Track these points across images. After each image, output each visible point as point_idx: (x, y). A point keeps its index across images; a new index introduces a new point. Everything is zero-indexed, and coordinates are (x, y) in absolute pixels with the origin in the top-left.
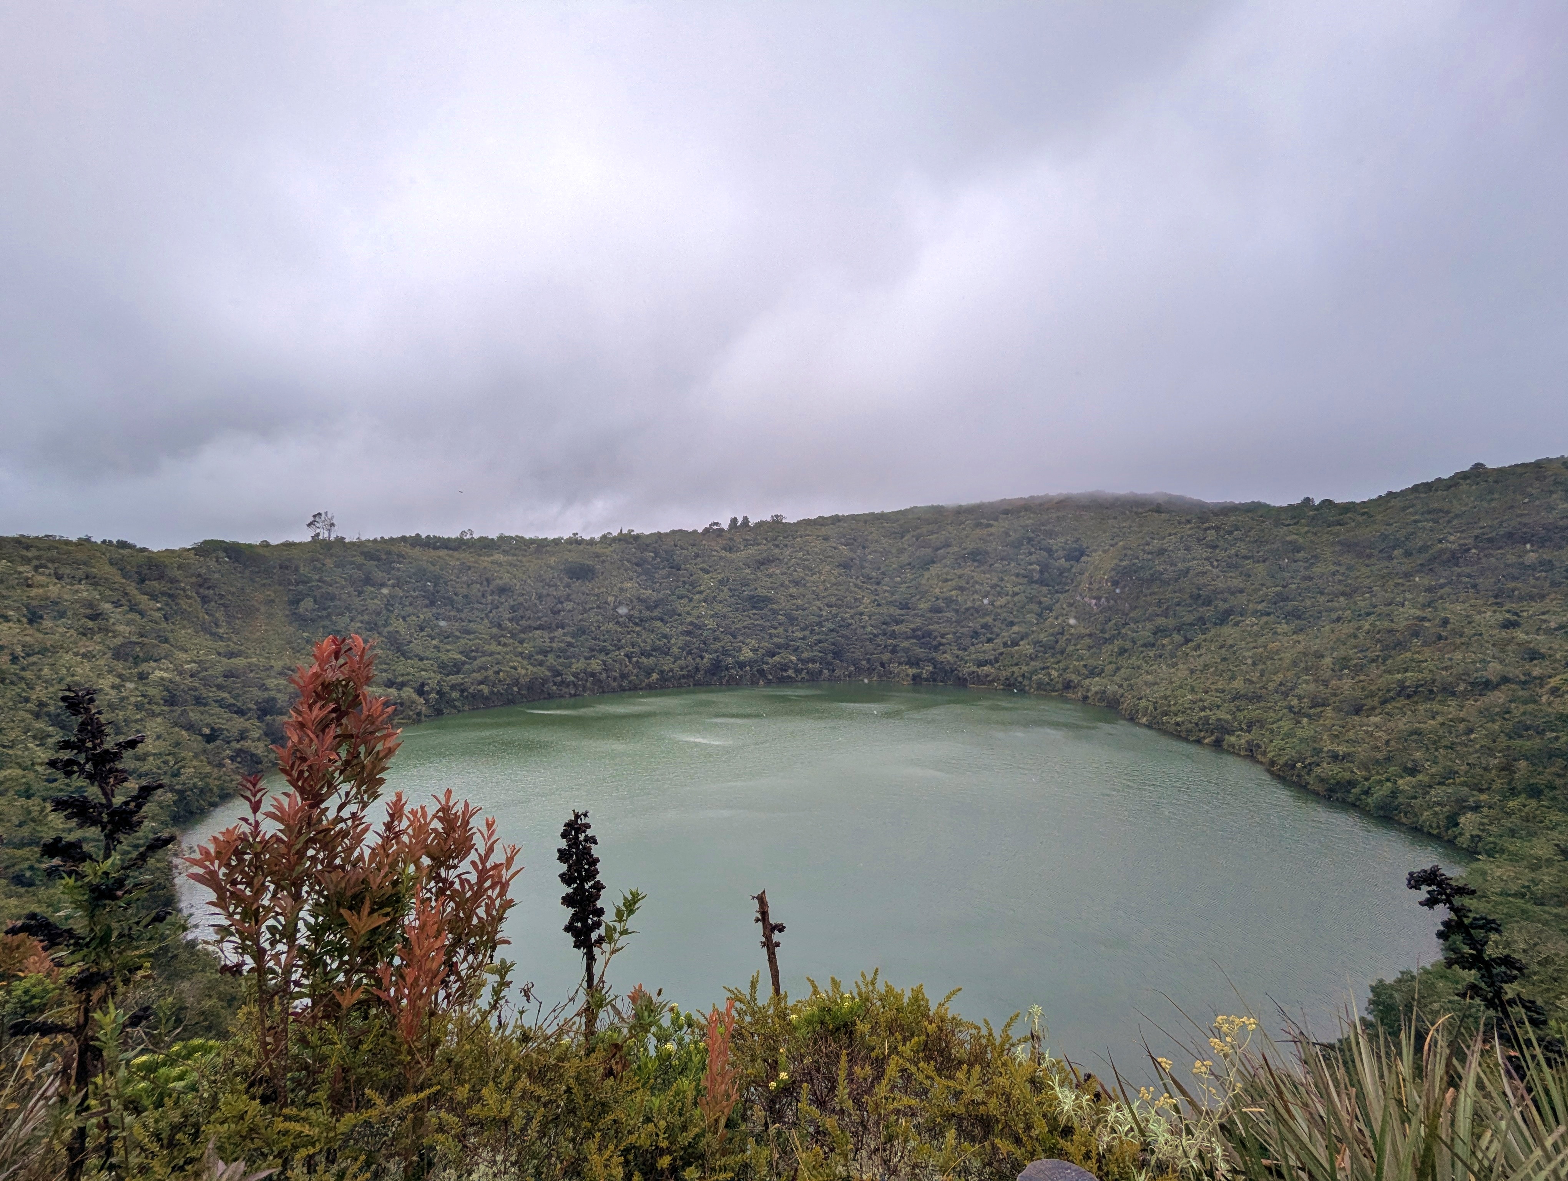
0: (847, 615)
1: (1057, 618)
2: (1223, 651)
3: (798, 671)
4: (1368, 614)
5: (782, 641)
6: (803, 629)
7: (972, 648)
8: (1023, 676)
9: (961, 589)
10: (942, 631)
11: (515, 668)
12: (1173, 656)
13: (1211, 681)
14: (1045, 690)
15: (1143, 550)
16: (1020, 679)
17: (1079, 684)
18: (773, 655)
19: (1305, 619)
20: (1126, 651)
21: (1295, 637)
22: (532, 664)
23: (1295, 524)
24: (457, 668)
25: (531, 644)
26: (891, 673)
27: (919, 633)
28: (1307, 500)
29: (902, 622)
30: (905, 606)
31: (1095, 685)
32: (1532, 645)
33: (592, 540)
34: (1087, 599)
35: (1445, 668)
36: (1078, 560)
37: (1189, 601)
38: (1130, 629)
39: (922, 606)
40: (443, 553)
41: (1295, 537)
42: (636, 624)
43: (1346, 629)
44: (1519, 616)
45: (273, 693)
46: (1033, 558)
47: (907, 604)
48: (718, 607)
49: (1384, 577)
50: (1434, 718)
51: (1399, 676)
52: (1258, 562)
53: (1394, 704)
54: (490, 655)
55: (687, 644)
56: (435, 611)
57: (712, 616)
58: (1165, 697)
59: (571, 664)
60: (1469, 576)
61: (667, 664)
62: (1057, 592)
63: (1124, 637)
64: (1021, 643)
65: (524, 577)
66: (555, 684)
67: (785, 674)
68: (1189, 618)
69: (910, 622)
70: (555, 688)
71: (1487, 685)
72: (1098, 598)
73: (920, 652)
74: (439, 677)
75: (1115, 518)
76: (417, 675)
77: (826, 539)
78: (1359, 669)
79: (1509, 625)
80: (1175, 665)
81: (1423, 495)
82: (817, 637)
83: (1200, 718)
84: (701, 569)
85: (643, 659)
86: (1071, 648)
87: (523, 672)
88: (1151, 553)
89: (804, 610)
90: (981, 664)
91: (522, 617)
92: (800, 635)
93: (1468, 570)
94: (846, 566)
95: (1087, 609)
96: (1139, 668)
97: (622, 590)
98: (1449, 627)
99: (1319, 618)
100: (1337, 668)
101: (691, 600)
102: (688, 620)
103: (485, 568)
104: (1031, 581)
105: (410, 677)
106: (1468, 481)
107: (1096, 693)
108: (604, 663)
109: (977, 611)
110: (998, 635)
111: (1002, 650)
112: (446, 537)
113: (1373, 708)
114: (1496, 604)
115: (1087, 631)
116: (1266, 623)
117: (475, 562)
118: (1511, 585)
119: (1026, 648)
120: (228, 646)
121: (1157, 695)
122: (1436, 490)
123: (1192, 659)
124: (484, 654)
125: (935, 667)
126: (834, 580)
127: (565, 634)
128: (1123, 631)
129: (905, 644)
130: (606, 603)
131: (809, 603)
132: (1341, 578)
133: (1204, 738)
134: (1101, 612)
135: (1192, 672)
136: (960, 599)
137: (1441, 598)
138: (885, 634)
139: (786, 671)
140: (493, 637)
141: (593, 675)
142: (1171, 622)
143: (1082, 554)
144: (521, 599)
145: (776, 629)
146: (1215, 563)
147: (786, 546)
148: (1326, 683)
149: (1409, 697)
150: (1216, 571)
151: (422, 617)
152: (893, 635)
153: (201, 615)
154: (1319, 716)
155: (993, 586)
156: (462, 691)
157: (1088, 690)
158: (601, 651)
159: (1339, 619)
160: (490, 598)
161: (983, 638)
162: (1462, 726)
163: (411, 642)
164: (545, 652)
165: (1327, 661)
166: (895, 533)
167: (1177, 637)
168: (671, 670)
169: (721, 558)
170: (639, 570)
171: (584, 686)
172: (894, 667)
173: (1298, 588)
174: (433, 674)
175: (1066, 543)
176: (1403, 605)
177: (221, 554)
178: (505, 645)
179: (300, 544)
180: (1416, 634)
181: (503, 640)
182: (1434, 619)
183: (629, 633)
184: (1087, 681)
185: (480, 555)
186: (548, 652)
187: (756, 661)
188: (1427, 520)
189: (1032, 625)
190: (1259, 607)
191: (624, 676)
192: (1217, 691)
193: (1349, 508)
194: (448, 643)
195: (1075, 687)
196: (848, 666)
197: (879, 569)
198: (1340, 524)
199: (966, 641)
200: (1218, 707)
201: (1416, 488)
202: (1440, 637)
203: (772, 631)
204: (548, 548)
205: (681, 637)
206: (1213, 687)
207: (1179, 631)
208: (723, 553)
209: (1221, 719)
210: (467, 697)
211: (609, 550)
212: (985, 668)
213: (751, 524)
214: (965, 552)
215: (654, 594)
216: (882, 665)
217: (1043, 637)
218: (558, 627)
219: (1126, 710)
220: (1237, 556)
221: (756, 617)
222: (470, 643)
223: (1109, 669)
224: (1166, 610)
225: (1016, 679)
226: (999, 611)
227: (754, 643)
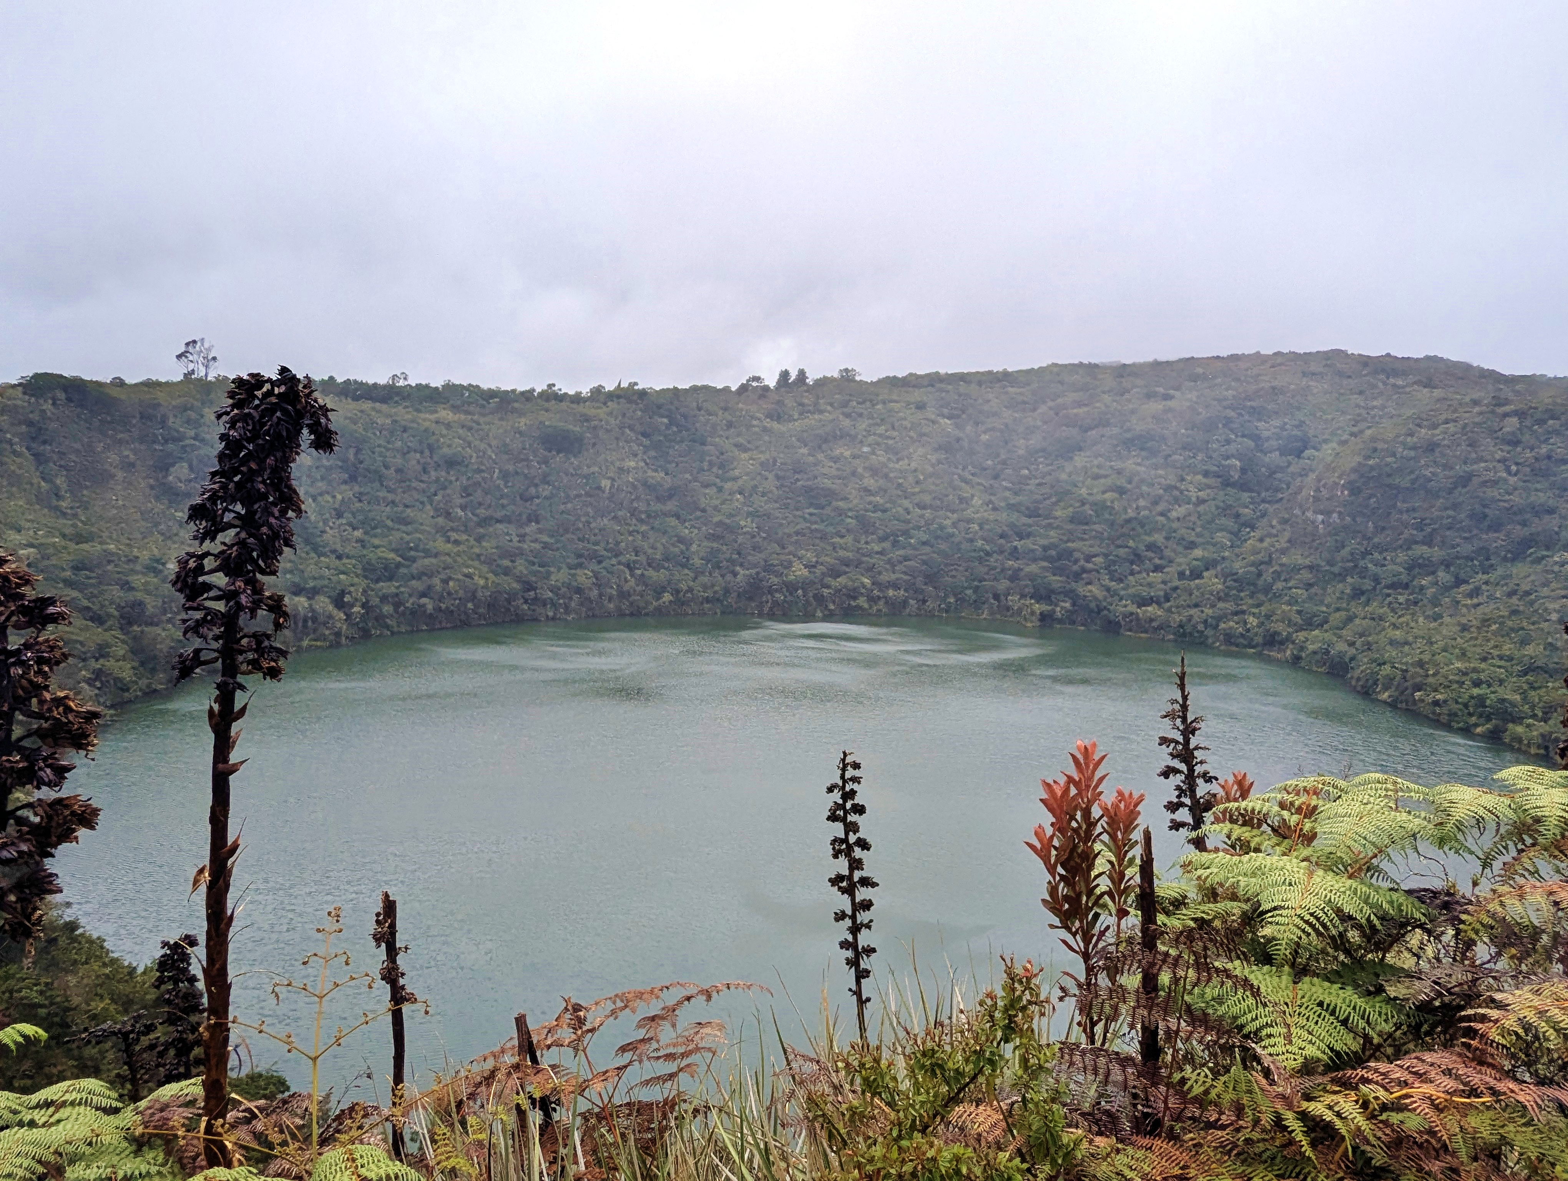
0: (948, 522)
1: (1261, 540)
2: (1514, 600)
3: (872, 600)
5: (850, 554)
6: (883, 539)
7: (1131, 578)
8: (1206, 621)
9: (1121, 491)
10: (1088, 551)
11: (469, 576)
12: (1435, 602)
13: (1492, 643)
14: (1237, 645)
15: (1404, 444)
16: (1201, 627)
17: (1289, 638)
18: (836, 574)
20: (1363, 593)
22: (493, 572)
24: (389, 572)
25: (494, 543)
26: (1008, 609)
27: (1054, 553)
29: (1029, 535)
30: (1033, 513)
31: (1313, 640)
33: (578, 394)
34: (1309, 514)
36: (1299, 454)
37: (1468, 523)
38: (1371, 561)
39: (1059, 513)
40: (367, 405)
42: (642, 521)
45: (139, 595)
46: (1232, 448)
47: (1036, 509)
48: (759, 502)
54: (436, 556)
55: (714, 552)
56: (357, 488)
57: (749, 514)
58: (1421, 664)
59: (549, 573)
61: (684, 579)
62: (1263, 501)
63: (1363, 573)
64: (1206, 574)
65: (483, 446)
66: (526, 602)
67: (853, 603)
68: (1466, 549)
69: (1041, 536)
70: (525, 607)
72: (1327, 513)
73: (1056, 580)
74: (364, 583)
75: (1361, 393)
76: (334, 578)
77: (921, 407)
82: (901, 552)
83: (1472, 697)
84: (736, 445)
85: (651, 573)
86: (1280, 585)
87: (482, 582)
88: (1414, 448)
89: (884, 511)
90: (1143, 602)
91: (480, 504)
92: (877, 548)
94: (947, 448)
95: (1309, 529)
96: (1381, 619)
97: (621, 470)
101: (720, 489)
102: (715, 520)
103: (426, 430)
104: (1227, 483)
105: (326, 582)
107: (1315, 653)
108: (596, 575)
109: (1142, 524)
110: (1171, 561)
111: (1176, 583)
112: (371, 382)
115: (1307, 562)
117: (413, 421)
119: (1212, 581)
120: (74, 526)
121: (1409, 659)
123: (1464, 610)
124: (428, 553)
125: (1074, 605)
126: (929, 469)
128: (1362, 563)
129: (1033, 568)
130: (599, 488)
131: (891, 502)
133: (1476, 725)
134: (1330, 534)
135: (1465, 628)
136: (1116, 505)
138: (1002, 552)
139: (855, 598)
140: (440, 530)
141: (579, 591)
142: (1436, 553)
143: (1307, 445)
144: (478, 477)
145: (842, 537)
146: (1514, 468)
147: (861, 415)
150: (1512, 480)
151: (339, 497)
152: (1014, 553)
153: (35, 481)
155: (1168, 488)
156: (397, 605)
157: (1302, 649)
158: (590, 557)
160: (433, 473)
161: (1148, 565)
164: (512, 556)
166: (1024, 403)
167: (1443, 576)
168: (690, 590)
169: (765, 429)
170: (646, 442)
171: (567, 607)
172: (1014, 600)
174: (356, 580)
175: (1283, 428)
177: (61, 395)
178: (457, 542)
179: (167, 384)
181: (454, 536)
183: (630, 533)
184: (1302, 635)
185: (418, 411)
186: (516, 555)
187: (813, 583)
189: (1223, 547)
191: (623, 595)
192: (1501, 658)
194: (375, 536)
195: (1282, 643)
196: (946, 596)
197: (998, 455)
199: (1120, 568)
200: (1501, 682)
204: (516, 405)
205: (705, 543)
206: (1495, 652)
207: (1448, 566)
208: (768, 423)
209: (1503, 700)
210: (403, 614)
211: (602, 412)
212: (1149, 609)
213: (809, 381)
214: (1128, 435)
215: (668, 479)
216: (996, 597)
217: (1239, 567)
218: (530, 520)
219: (1358, 679)
220: (1549, 457)
221: (814, 518)
222: (407, 538)
223: (1336, 618)
224: (1431, 534)
225: (1194, 627)
226: (1175, 525)
227: (810, 556)
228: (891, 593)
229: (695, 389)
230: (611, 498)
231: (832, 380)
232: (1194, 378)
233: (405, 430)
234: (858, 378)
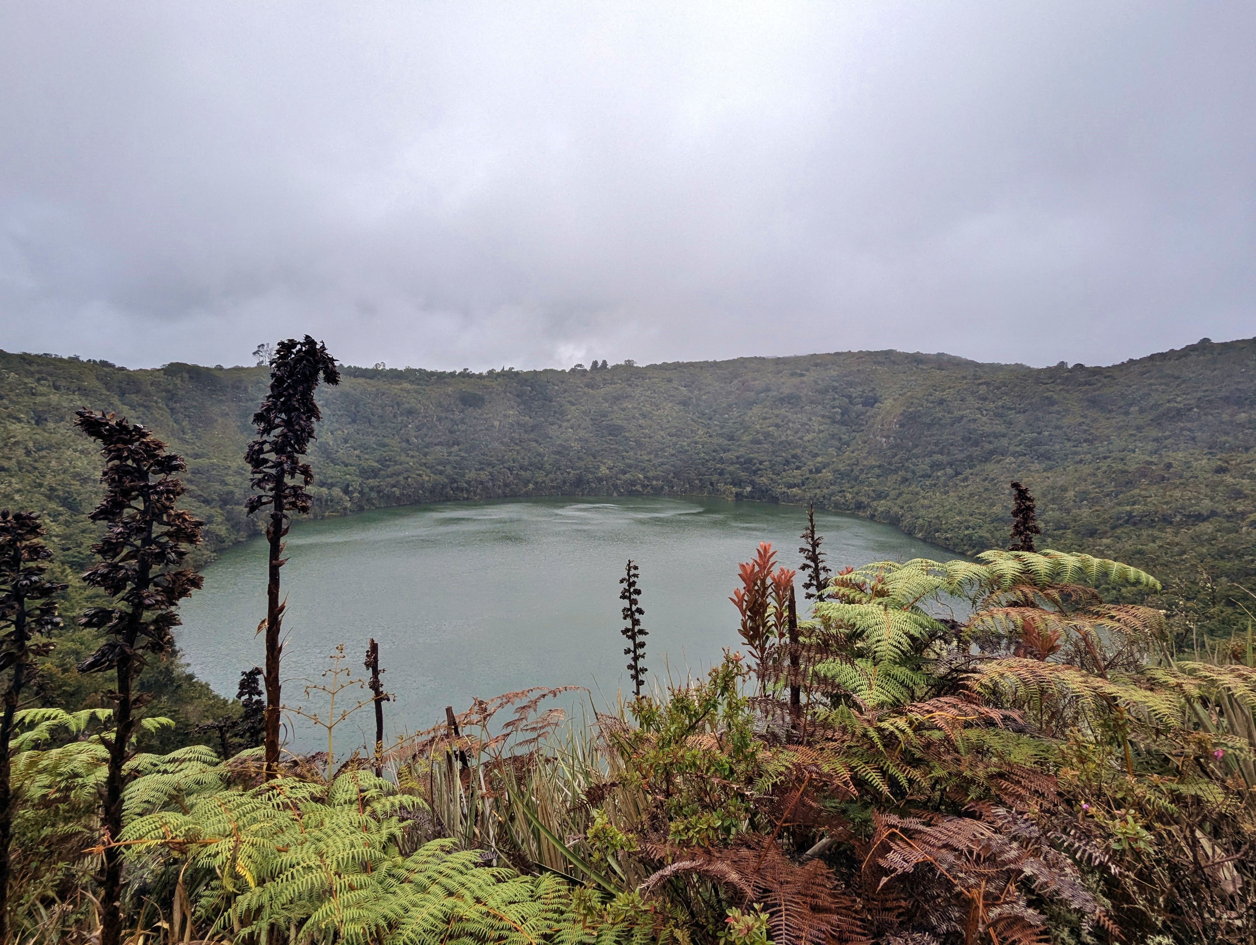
0: (685, 443)
1: (853, 452)
2: (986, 483)
3: (643, 486)
4: (1105, 458)
5: (632, 462)
6: (649, 453)
7: (784, 473)
8: (824, 497)
9: (777, 426)
10: (760, 458)
11: (420, 475)
12: (945, 485)
13: (975, 506)
14: (841, 509)
15: (927, 400)
16: (821, 500)
17: (869, 505)
18: (625, 473)
19: (1054, 460)
20: (907, 480)
21: (1045, 474)
22: (433, 473)
23: (1053, 382)
24: (375, 473)
25: (434, 457)
26: (718, 490)
27: (742, 460)
28: (1062, 364)
29: (729, 450)
30: (731, 438)
31: (882, 506)
32: (1238, 487)
33: (481, 374)
34: (878, 438)
35: (1167, 503)
36: (872, 406)
37: (961, 442)
38: (912, 463)
39: (745, 438)
40: (363, 381)
41: (1051, 393)
42: (517, 444)
43: (1086, 469)
44: (1228, 464)
45: (229, 488)
46: (837, 403)
47: (733, 436)
48: (582, 433)
49: (1120, 428)
50: (1154, 542)
51: (1128, 508)
52: (1019, 412)
53: (1122, 529)
54: (401, 464)
55: (557, 461)
56: (356, 427)
57: (576, 440)
58: (938, 518)
59: (465, 473)
60: (1190, 430)
61: (540, 476)
62: (854, 431)
63: (907, 470)
64: (824, 471)
65: (427, 403)
66: (452, 489)
67: (634, 488)
68: (960, 456)
69: (735, 451)
70: (451, 492)
71: (1200, 518)
72: (888, 437)
73: (743, 475)
74: (360, 480)
75: (904, 373)
76: (343, 478)
78: (1095, 501)
79: (1220, 470)
80: (946, 493)
81: (1158, 363)
82: (661, 460)
83: (965, 536)
84: (569, 402)
85: (522, 472)
86: (864, 476)
87: (427, 478)
88: (932, 402)
89: (650, 438)
90: (790, 486)
91: (426, 435)
92: (646, 458)
93: (1189, 425)
94: (684, 403)
95: (878, 446)
96: (917, 494)
97: (505, 415)
98: (1171, 470)
99: (1066, 459)
100: (1077, 500)
102: (558, 443)
103: (396, 394)
104: (834, 422)
105: (338, 480)
106: (1196, 353)
107: (882, 512)
108: (491, 474)
109: (789, 444)
110: (805, 464)
111: (808, 475)
112: (364, 367)
113: (1105, 532)
114: (1211, 453)
115: (878, 464)
116: (1022, 462)
117: (388, 389)
118: (1224, 438)
119: (827, 474)
120: (193, 449)
121: (932, 515)
122: (1170, 359)
123: (960, 489)
124: (396, 463)
125: (753, 488)
126: (675, 414)
127: (460, 450)
128: (906, 464)
129: (732, 468)
130: (493, 426)
131: (654, 432)
132: (1085, 428)
133: (967, 550)
134: (890, 449)
135: (961, 498)
136: (776, 434)
137: (1165, 447)
138: (714, 460)
139: (635, 486)
140: (403, 450)
141: (481, 483)
142: (945, 459)
143: (876, 402)
144: (424, 420)
145: (628, 452)
146: (985, 412)
147: (637, 385)
148: (1068, 511)
149: (1135, 524)
150: (984, 419)
151: (346, 431)
152: (721, 461)
153: (173, 424)
154: (1061, 537)
155: (803, 425)
156: (379, 492)
157: (876, 510)
158: (488, 465)
159: (1081, 461)
160: (400, 418)
161: (793, 466)
162: (1176, 549)
163: (337, 451)
164: (444, 464)
165: (1071, 494)
166: (726, 378)
167: (949, 471)
168: (544, 482)
169: (585, 393)
170: (519, 400)
171: (475, 492)
172: (721, 486)
173: (1050, 435)
174: (356, 478)
175: (863, 392)
176: (1134, 452)
177: (186, 375)
178: (412, 457)
179: (248, 369)
180: (1145, 476)
181: (411, 453)
182: (1160, 463)
183: (510, 451)
184: (875, 503)
185: (391, 384)
186: (446, 463)
187: (612, 477)
188: (1161, 384)
189: (833, 456)
190: (1018, 449)
191: (506, 485)
192: (980, 514)
193: (1097, 371)
194: (367, 453)
195: (865, 508)
196: (684, 484)
197: (711, 407)
198: (1087, 383)
199: (778, 468)
200: (980, 527)
201: (1152, 357)
202: (1163, 478)
203: (625, 454)
204: (446, 380)
205: (552, 456)
206: (977, 511)
207: (951, 466)
208: (586, 390)
209: (981, 537)
210: (382, 497)
211: (494, 384)
212: (794, 490)
213: (609, 367)
214: (782, 396)
215: (531, 420)
216: (712, 484)
217: (841, 467)
218: (454, 444)
219: (906, 526)
220: (1003, 407)
221: (612, 442)
222: (385, 454)
223: (893, 493)
224: (942, 448)
225: (818, 499)
226: (807, 444)
227: (610, 463)
228: (654, 482)
229: (546, 371)
230: (499, 431)
231: (621, 366)
232: (816, 365)
233: (383, 394)
234: (635, 365)
